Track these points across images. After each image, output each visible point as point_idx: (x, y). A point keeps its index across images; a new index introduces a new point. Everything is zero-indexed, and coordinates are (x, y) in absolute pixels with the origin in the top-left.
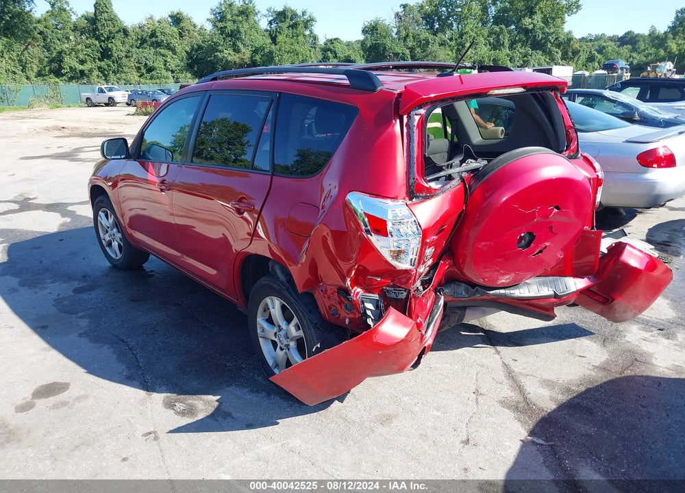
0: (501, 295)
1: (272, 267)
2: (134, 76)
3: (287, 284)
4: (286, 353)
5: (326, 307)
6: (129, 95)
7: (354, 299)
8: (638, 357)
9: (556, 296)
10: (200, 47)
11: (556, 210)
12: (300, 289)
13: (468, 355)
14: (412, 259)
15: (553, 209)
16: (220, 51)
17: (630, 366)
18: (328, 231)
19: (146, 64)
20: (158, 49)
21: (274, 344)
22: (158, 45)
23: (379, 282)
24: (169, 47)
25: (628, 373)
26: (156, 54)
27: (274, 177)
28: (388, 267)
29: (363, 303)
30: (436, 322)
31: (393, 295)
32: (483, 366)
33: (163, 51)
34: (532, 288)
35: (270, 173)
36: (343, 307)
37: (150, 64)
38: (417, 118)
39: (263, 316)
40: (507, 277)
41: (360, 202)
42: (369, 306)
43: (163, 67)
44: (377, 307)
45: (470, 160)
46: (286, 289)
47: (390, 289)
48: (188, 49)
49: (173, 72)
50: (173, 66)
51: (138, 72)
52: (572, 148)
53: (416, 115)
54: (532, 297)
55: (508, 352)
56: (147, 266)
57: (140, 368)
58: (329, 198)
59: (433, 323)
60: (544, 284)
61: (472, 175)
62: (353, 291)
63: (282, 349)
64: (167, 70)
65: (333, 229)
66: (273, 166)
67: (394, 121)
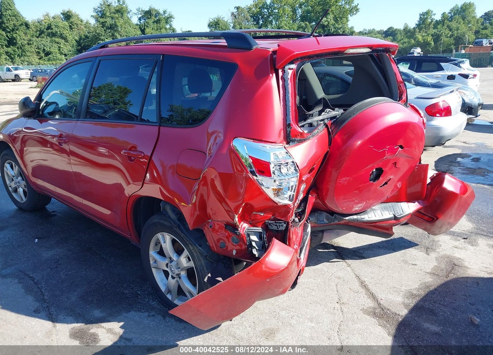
0: (354, 220)
1: (164, 207)
2: (35, 59)
3: (178, 223)
4: (177, 281)
5: (214, 240)
6: (31, 73)
7: (242, 233)
8: (456, 262)
9: (395, 218)
10: (87, 37)
11: (400, 149)
12: (190, 227)
13: (326, 269)
14: (290, 196)
15: (398, 148)
16: (102, 40)
17: (452, 270)
18: (217, 173)
19: (44, 50)
20: (53, 38)
21: (166, 274)
22: (54, 35)
23: (263, 217)
24: (62, 37)
25: (452, 276)
26: (52, 42)
27: (161, 128)
28: (270, 204)
29: (249, 235)
30: (306, 247)
31: (275, 228)
32: (339, 278)
33: (57, 40)
34: (378, 213)
35: (158, 124)
36: (230, 240)
37: (47, 49)
38: (290, 72)
39: (154, 249)
40: (360, 205)
41: (244, 148)
42: (254, 238)
43: (57, 51)
44: (260, 238)
45: (328, 110)
46: (177, 226)
47: (272, 222)
48: (77, 38)
49: (66, 55)
50: (65, 51)
51: (38, 55)
52: (403, 99)
53: (290, 69)
54: (378, 220)
55: (356, 264)
56: (49, 207)
57: (44, 301)
58: (215, 145)
59: (305, 248)
60: (385, 209)
61: (332, 121)
62: (240, 226)
63: (173, 278)
64: (61, 54)
65: (220, 172)
66: (161, 118)
67: (271, 75)
